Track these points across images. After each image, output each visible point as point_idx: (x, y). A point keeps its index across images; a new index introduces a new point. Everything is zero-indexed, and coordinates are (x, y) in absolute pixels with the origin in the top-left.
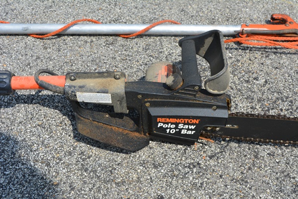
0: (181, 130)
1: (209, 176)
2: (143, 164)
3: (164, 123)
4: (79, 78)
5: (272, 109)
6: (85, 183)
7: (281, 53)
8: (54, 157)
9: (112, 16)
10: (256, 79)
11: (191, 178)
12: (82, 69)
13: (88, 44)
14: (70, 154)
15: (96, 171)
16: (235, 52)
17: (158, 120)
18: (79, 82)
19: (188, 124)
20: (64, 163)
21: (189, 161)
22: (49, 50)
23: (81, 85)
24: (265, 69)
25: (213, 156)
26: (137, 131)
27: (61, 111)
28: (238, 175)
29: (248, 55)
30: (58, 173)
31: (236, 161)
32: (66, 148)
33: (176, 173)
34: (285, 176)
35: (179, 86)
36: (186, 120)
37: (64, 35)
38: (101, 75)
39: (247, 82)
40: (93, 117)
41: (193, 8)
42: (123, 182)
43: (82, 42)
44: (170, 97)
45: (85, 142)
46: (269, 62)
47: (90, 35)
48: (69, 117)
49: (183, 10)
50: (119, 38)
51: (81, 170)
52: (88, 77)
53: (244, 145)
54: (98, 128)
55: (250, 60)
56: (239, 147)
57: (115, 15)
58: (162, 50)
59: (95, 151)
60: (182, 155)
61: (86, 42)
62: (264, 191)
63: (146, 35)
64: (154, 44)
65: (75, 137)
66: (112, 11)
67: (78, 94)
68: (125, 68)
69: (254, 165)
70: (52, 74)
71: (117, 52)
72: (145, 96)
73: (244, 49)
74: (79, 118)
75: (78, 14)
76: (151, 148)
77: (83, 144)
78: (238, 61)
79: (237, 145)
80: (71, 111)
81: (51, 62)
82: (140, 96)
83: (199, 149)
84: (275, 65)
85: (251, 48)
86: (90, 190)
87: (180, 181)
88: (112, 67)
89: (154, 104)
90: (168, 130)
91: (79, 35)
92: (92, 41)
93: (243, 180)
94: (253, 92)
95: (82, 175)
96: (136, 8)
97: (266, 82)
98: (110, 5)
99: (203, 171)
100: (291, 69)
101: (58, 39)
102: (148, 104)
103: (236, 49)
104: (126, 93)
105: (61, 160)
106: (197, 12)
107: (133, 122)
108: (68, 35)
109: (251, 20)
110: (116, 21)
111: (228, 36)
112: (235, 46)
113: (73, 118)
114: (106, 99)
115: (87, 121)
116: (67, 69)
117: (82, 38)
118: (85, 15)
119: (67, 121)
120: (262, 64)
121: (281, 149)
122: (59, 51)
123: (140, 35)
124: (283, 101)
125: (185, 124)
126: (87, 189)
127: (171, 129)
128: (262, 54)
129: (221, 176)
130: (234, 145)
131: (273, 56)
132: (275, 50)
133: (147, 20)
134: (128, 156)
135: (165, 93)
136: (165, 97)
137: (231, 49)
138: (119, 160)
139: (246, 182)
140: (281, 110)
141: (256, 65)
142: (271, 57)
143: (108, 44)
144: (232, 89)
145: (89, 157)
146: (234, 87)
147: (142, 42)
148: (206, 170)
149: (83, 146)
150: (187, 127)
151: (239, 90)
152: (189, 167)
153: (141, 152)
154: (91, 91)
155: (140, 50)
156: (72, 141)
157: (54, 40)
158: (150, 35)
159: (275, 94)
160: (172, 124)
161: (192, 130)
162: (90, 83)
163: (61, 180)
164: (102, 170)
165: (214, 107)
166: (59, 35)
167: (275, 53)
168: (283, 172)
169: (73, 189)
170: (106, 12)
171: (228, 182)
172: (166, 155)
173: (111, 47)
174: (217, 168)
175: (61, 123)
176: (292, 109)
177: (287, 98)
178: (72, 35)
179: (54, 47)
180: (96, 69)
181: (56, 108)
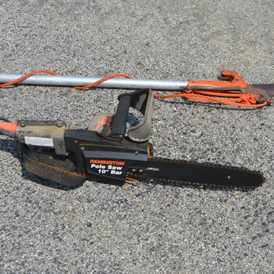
0: (110, 170)
1: (133, 210)
2: (79, 199)
3: (96, 164)
4: (28, 125)
5: (201, 158)
6: (28, 211)
7: (223, 109)
8: (4, 191)
9: (69, 67)
10: (193, 131)
11: (117, 211)
12: (35, 117)
13: (43, 94)
14: (18, 189)
15: (38, 203)
16: (180, 106)
17: (91, 161)
18: (27, 128)
19: (116, 165)
20: (12, 196)
21: (118, 198)
22: (5, 99)
23: (29, 130)
24: (204, 123)
25: (139, 195)
26: (76, 171)
27: (12, 153)
28: (157, 210)
29: (192, 109)
30: (6, 204)
31: (158, 199)
32: (15, 184)
33: (105, 206)
34: (197, 212)
35: (108, 134)
36: (114, 162)
37: (21, 85)
38: (46, 123)
39: (185, 134)
40: (39, 158)
41: (150, 62)
42: (60, 212)
43: (38, 92)
44: (100, 143)
45: (31, 180)
46: (209, 116)
47: (46, 86)
48: (19, 159)
49: (139, 63)
50: (73, 90)
51: (26, 201)
52: (35, 125)
53: (168, 187)
54: (42, 167)
55: (193, 114)
56: (164, 188)
57: (72, 66)
58: (112, 102)
59: (39, 187)
60: (114, 192)
61: (41, 92)
62: (177, 222)
63: (99, 88)
64: (105, 97)
65: (23, 175)
66: (70, 62)
67: (26, 138)
68: (75, 118)
69: (173, 203)
70: (7, 121)
71: (69, 102)
72: (80, 141)
73: (190, 104)
74: (26, 159)
75: (36, 64)
76: (87, 187)
77: (30, 182)
78: (181, 114)
79: (162, 187)
80: (22, 154)
81: (7, 110)
82: (76, 141)
83: (128, 188)
84: (215, 119)
85: (197, 103)
86: (32, 217)
87: (108, 213)
88: (63, 116)
89: (88, 148)
90: (100, 171)
91: (36, 85)
92: (47, 92)
93: (160, 214)
94: (187, 143)
95: (26, 206)
96: (94, 59)
97: (202, 134)
98: (68, 55)
99: (129, 206)
100: (229, 124)
101: (15, 88)
102: (83, 148)
103: (182, 103)
104: (65, 138)
105: (9, 193)
106: (153, 65)
107: (73, 164)
108: (25, 85)
109: (204, 75)
110: (72, 73)
111: (177, 91)
112: (182, 100)
113: (22, 160)
114: (49, 143)
115: (33, 161)
116: (20, 117)
117: (38, 88)
118: (43, 65)
119: (18, 162)
120: (203, 118)
121: (200, 191)
122: (15, 99)
123: (94, 87)
124: (213, 151)
125: (113, 165)
126: (30, 216)
127: (102, 169)
128: (205, 108)
129: (143, 211)
130: (159, 186)
131: (215, 111)
132: (219, 106)
133: (103, 72)
134: (67, 192)
135: (97, 139)
136: (96, 143)
137: (178, 103)
138: (59, 195)
139: (163, 215)
140: (209, 159)
141: (197, 119)
142: (213, 112)
143: (62, 95)
144: (169, 139)
145: (34, 192)
146: (171, 139)
147: (94, 94)
148: (131, 205)
149: (30, 183)
150: (115, 168)
151: (176, 141)
152: (117, 203)
153: (78, 190)
154: (37, 136)
155: (91, 101)
156: (21, 179)
157: (11, 89)
158: (102, 88)
159: (207, 146)
160: (103, 165)
161: (119, 171)
162: (37, 129)
163: (8, 209)
164: (44, 202)
165: (137, 152)
166: (16, 84)
167: (218, 108)
168: (196, 209)
169: (18, 216)
170: (64, 62)
171: (148, 215)
172: (99, 193)
173: (64, 98)
174: (141, 204)
175: (12, 164)
176: (219, 159)
177: (217, 149)
178: (29, 85)
179: (10, 96)
180: (47, 118)
181: (8, 151)
